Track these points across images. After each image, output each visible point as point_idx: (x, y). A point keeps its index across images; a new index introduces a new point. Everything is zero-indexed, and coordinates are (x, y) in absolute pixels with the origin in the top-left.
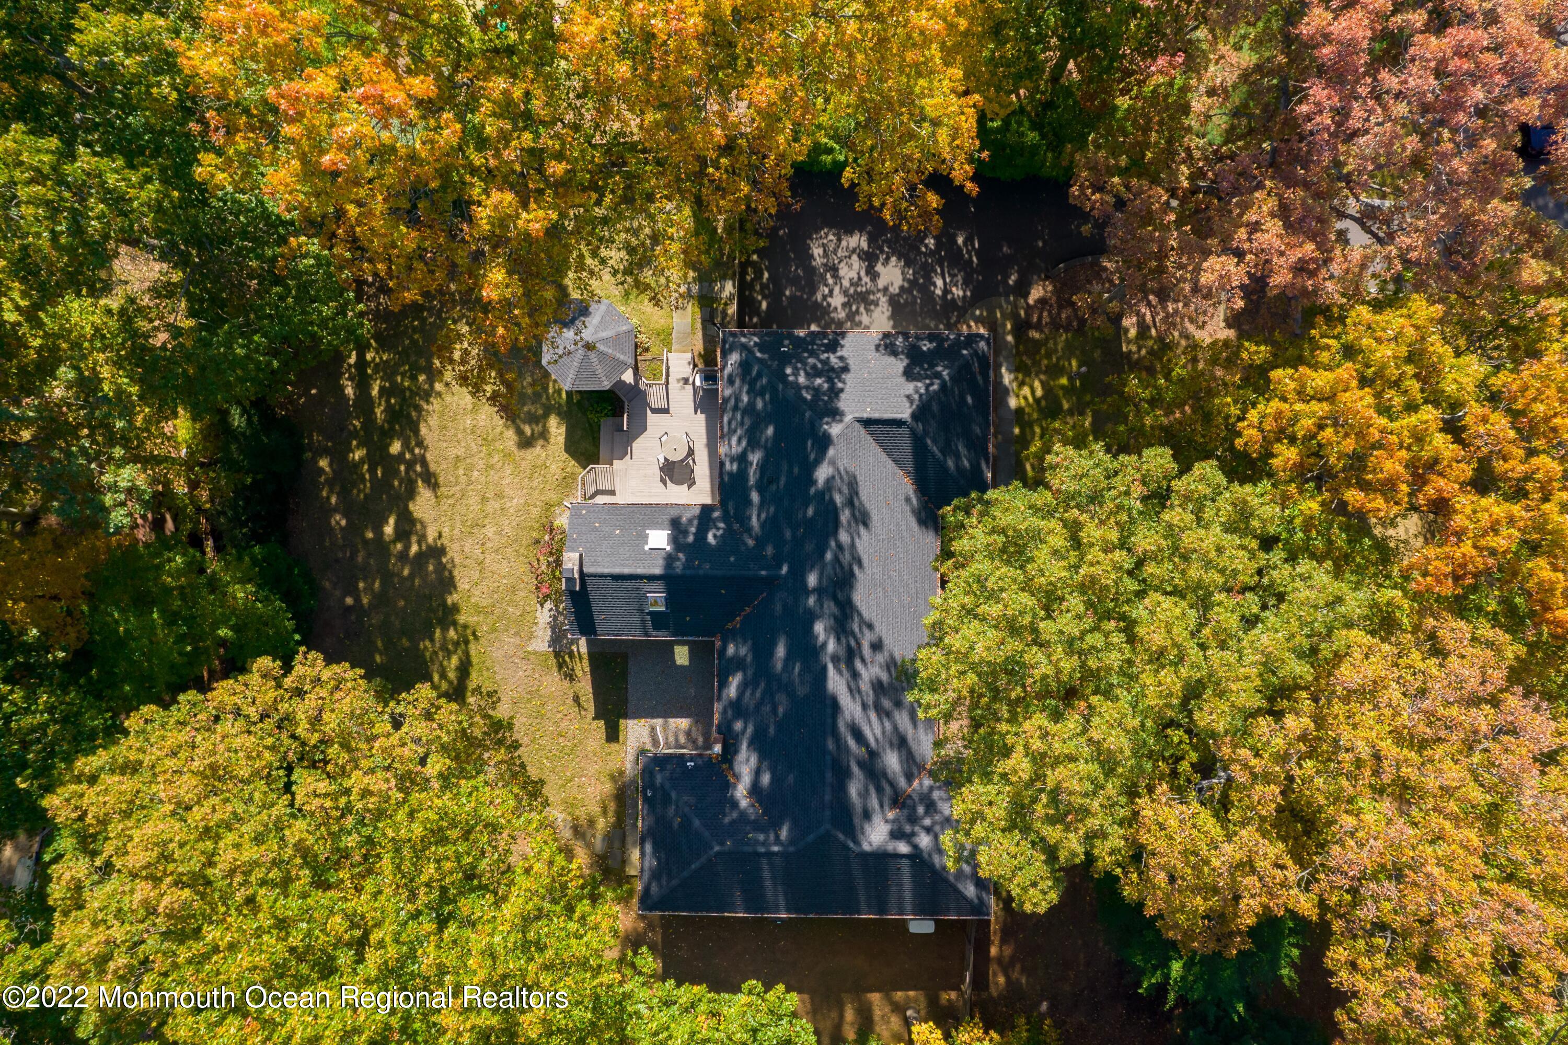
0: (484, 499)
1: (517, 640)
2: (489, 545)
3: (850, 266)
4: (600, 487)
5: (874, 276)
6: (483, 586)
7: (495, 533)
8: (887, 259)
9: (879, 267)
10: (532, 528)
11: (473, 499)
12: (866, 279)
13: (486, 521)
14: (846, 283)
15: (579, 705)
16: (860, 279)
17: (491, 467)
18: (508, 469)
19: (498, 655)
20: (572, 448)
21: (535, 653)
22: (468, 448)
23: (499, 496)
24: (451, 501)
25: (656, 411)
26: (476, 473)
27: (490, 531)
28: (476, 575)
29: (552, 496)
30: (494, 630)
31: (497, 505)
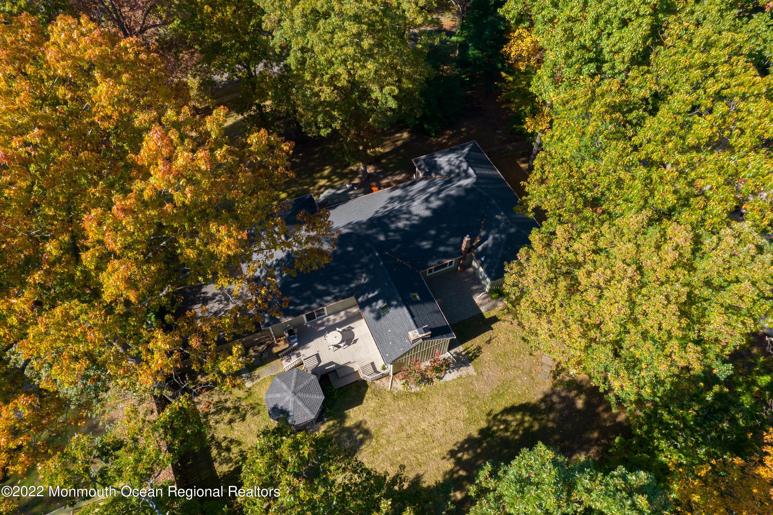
0: (409, 437)
1: (475, 382)
2: (433, 422)
3: (212, 308)
4: (372, 371)
5: (215, 295)
6: (457, 414)
7: (424, 421)
8: (204, 293)
9: (210, 295)
10: (411, 401)
11: (412, 443)
12: (217, 298)
13: (420, 429)
14: (221, 306)
15: (490, 340)
16: (218, 301)
17: (388, 441)
18: (385, 430)
19: (488, 389)
20: (358, 400)
21: (476, 370)
22: (383, 461)
23: (402, 428)
24: (419, 456)
25: (320, 361)
26: (396, 449)
27: (424, 425)
28: (453, 421)
29: (389, 399)
30: (477, 397)
31: (408, 428)
